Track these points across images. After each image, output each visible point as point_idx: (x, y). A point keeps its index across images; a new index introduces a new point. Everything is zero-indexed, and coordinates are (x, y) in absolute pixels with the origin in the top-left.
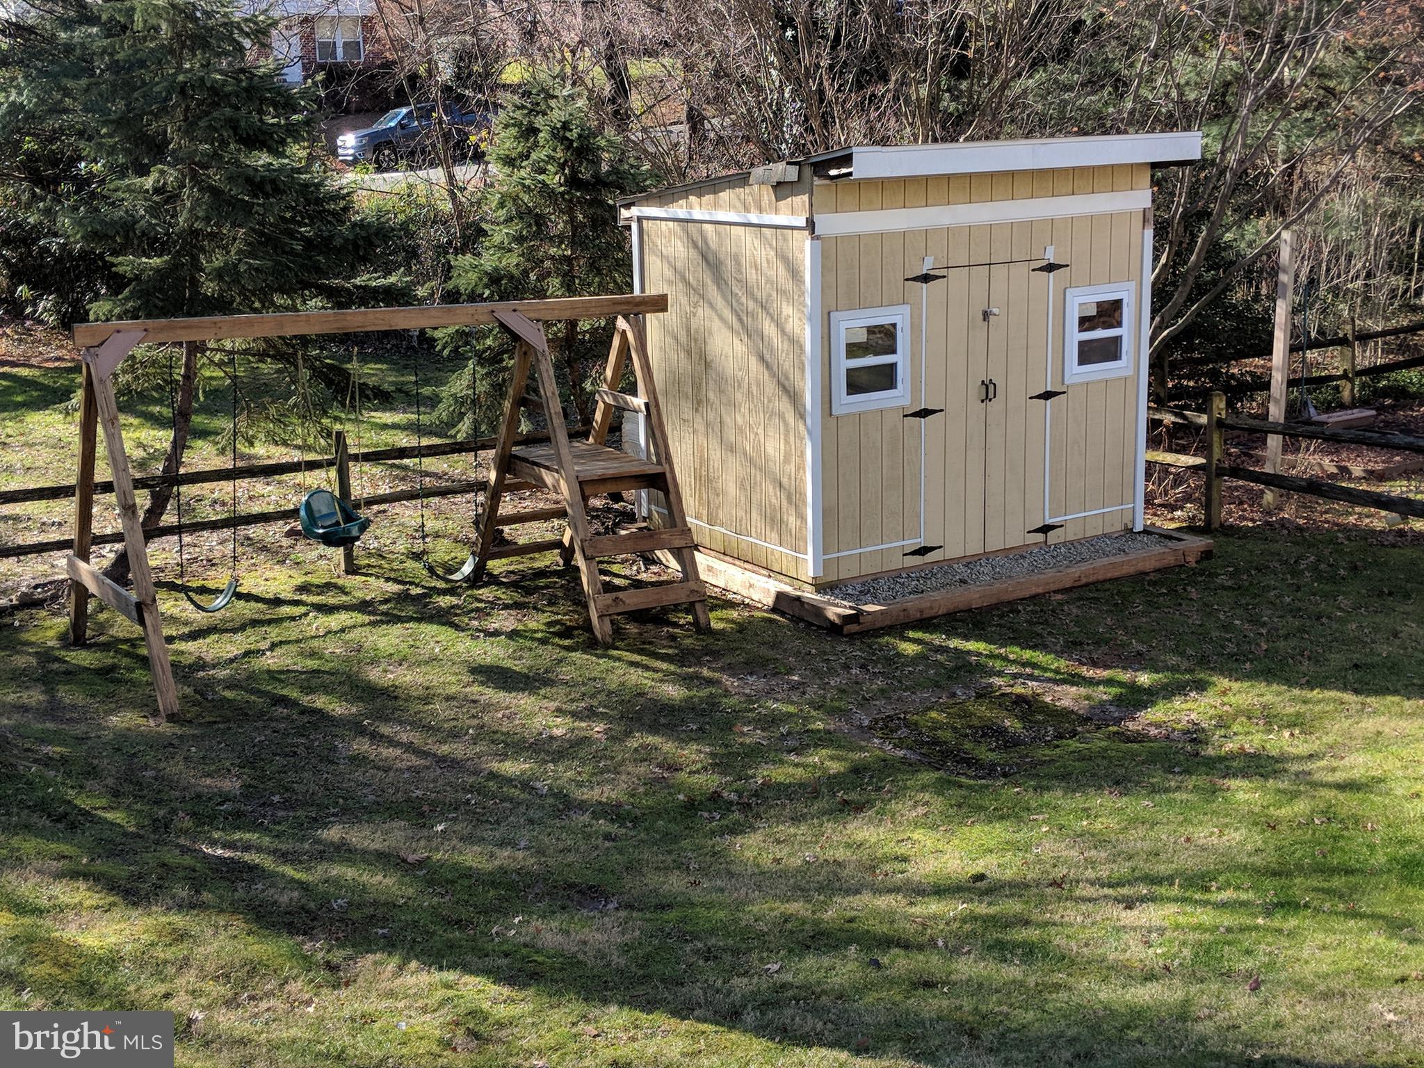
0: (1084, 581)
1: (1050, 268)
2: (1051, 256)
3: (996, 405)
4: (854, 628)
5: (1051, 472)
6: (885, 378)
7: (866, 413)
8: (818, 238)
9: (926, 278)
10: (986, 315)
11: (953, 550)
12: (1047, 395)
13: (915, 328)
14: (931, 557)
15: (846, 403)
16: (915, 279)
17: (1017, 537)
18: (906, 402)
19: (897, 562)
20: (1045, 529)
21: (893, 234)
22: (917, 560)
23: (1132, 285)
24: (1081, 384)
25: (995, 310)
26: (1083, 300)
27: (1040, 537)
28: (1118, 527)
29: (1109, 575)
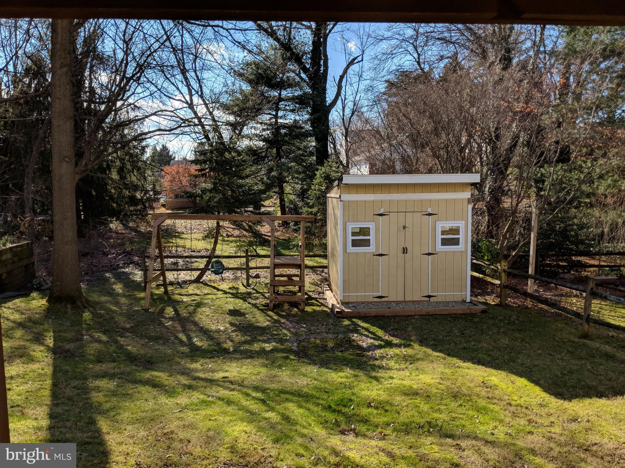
0: (431, 313)
1: (430, 215)
2: (430, 210)
3: (408, 256)
4: (340, 315)
5: (431, 279)
6: (366, 243)
7: (359, 253)
8: (342, 201)
9: (381, 215)
10: (404, 227)
11: (391, 299)
12: (429, 254)
13: (377, 230)
14: (383, 299)
15: (351, 249)
16: (378, 215)
17: (417, 297)
18: (374, 251)
19: (371, 299)
20: (429, 297)
21: (369, 201)
22: (378, 300)
23: (463, 222)
24: (443, 252)
25: (408, 226)
26: (443, 225)
27: (427, 299)
28: (460, 300)
29: (441, 313)
